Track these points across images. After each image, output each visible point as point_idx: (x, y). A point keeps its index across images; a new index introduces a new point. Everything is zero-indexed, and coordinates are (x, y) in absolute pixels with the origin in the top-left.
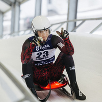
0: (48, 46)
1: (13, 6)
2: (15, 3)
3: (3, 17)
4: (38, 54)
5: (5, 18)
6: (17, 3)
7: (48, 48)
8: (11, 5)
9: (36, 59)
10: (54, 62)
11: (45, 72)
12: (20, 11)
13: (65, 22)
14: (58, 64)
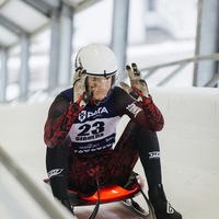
0: (105, 110)
1: (53, 17)
2: (60, 9)
3: (29, 45)
4: (81, 128)
5: (34, 48)
6: (65, 10)
7: (104, 116)
8: (48, 15)
9: (77, 139)
10: (114, 146)
11: (94, 167)
12: (72, 30)
13: (189, 61)
14: (123, 147)
